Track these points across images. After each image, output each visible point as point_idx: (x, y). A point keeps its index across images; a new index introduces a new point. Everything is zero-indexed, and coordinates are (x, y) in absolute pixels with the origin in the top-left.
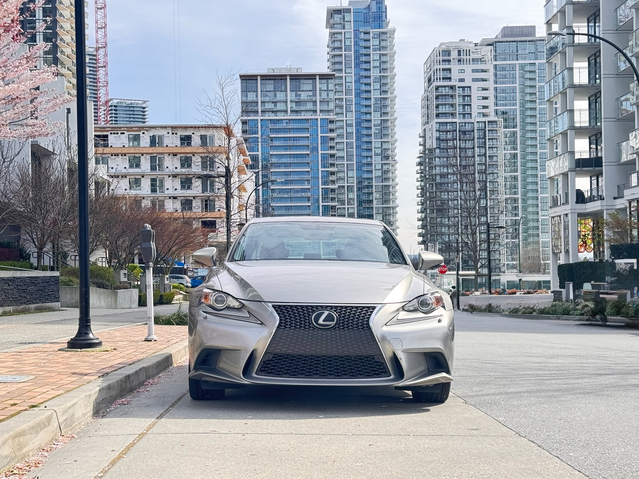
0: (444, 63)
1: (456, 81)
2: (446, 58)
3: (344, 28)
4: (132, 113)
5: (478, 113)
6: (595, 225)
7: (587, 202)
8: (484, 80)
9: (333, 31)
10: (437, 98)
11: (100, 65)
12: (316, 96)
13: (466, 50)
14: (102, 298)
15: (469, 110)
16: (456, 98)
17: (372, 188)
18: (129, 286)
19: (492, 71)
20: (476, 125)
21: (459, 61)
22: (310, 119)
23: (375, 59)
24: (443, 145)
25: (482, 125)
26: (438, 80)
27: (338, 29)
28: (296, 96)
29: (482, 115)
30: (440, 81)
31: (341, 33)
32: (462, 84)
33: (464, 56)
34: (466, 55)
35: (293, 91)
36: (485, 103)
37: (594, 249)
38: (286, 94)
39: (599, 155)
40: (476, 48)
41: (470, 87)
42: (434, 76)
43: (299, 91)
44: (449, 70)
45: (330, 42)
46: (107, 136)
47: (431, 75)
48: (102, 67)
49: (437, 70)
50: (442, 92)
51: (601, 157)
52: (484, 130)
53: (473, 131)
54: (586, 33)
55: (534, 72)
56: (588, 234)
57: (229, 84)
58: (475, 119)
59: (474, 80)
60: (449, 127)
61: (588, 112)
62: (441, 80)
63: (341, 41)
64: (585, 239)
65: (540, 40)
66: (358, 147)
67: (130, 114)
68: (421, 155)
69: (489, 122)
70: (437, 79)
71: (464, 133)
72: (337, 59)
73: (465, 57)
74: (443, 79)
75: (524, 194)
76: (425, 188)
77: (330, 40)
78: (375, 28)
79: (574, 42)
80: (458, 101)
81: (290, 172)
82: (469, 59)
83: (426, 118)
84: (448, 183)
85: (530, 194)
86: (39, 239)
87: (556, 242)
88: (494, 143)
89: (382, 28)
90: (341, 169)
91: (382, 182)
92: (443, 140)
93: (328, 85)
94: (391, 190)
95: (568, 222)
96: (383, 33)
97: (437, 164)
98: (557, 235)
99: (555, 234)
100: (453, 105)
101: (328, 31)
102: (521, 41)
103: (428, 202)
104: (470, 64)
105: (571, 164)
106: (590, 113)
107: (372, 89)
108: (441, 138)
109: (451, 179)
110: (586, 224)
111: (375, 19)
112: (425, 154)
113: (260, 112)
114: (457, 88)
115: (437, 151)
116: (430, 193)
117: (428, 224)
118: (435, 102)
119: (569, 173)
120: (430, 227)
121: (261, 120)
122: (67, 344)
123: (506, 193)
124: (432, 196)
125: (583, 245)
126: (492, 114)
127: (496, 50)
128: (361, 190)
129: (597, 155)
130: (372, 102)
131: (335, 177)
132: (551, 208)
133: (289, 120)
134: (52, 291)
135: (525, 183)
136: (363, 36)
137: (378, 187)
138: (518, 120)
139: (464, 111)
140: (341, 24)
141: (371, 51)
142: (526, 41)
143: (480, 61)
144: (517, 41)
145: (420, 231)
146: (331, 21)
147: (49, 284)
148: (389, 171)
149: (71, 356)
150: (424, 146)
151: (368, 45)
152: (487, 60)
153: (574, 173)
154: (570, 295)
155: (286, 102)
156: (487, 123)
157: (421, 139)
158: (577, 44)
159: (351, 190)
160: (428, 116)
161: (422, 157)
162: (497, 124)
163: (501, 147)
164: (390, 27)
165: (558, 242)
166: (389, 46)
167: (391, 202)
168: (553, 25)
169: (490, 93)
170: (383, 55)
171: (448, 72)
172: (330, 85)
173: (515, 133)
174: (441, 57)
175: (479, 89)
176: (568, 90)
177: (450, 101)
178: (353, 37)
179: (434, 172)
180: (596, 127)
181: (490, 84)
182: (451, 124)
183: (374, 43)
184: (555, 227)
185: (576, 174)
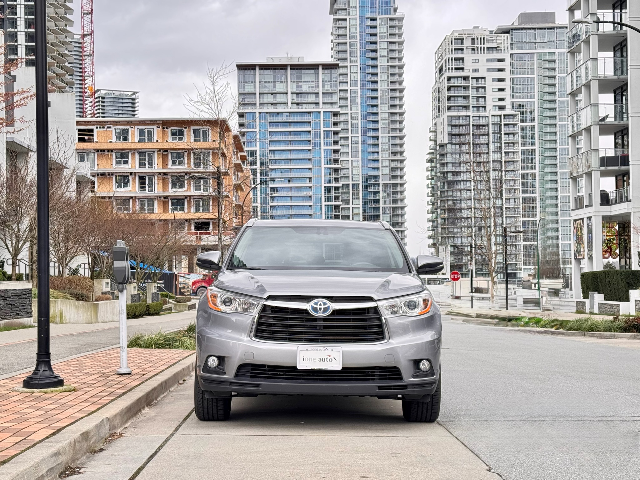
0: (456, 52)
1: (469, 71)
2: (459, 46)
3: (349, 14)
4: (121, 105)
5: (493, 106)
6: (621, 229)
7: (612, 204)
8: (500, 70)
9: (337, 17)
10: (449, 89)
11: (85, 53)
12: (318, 86)
13: (481, 39)
14: (80, 312)
15: (483, 103)
16: (469, 90)
17: (379, 186)
18: (111, 297)
19: (508, 60)
20: (491, 120)
21: (473, 49)
22: (312, 112)
23: (382, 47)
24: (456, 140)
25: (497, 119)
26: (450, 71)
27: (343, 15)
28: (297, 87)
29: (497, 108)
30: (452, 72)
31: (345, 20)
32: (476, 75)
33: (478, 44)
34: (481, 44)
35: (294, 82)
36: (501, 95)
37: (619, 255)
38: (287, 84)
39: (626, 153)
40: (491, 35)
41: (484, 78)
42: (446, 66)
43: (301, 82)
44: (462, 59)
45: (334, 29)
46: (92, 131)
47: (442, 66)
48: (88, 56)
49: (449, 60)
50: (454, 83)
51: (628, 156)
52: (499, 124)
53: (487, 125)
54: (612, 20)
55: (554, 61)
56: (613, 239)
57: (221, 77)
58: (489, 113)
59: (489, 70)
60: (461, 121)
61: (613, 107)
62: (454, 70)
63: (346, 28)
64: (610, 244)
65: (560, 27)
66: (363, 142)
67: (119, 106)
68: (432, 151)
69: (505, 115)
70: (449, 69)
71: (478, 127)
72: (342, 48)
73: (479, 46)
74: (456, 69)
75: (543, 194)
76: (435, 186)
77: (334, 27)
78: (382, 14)
79: (598, 30)
80: (471, 92)
81: (291, 169)
82: (484, 48)
83: (437, 111)
84: (460, 182)
85: (549, 193)
86: (14, 245)
87: (579, 247)
88: (511, 139)
89: (390, 14)
90: (345, 165)
91: (390, 180)
92: (455, 135)
93: (331, 76)
94: (399, 189)
95: (592, 225)
96: (391, 19)
97: (449, 161)
98: (579, 240)
99: (577, 239)
100: (466, 97)
101: (332, 17)
102: (540, 29)
103: (439, 202)
104: (484, 53)
105: (595, 162)
106: (615, 107)
107: (379, 79)
108: (454, 133)
109: (464, 176)
110: (611, 228)
111: (382, 4)
112: (435, 150)
113: (258, 104)
114: (470, 79)
115: (449, 146)
116: (441, 192)
117: (439, 226)
118: (446, 94)
119: (593, 172)
120: (442, 228)
121: (260, 113)
122: (22, 383)
123: (524, 192)
124: (443, 196)
125: (608, 250)
126: (509, 107)
127: (512, 38)
128: (367, 189)
129: (623, 152)
130: (379, 94)
131: (338, 175)
132: (573, 210)
133: (290, 113)
134: (23, 306)
135: (544, 182)
136: (369, 23)
137: (386, 185)
138: (536, 114)
139: (478, 104)
140: (346, 9)
141: (378, 39)
142: (545, 29)
143: (495, 50)
144: (535, 29)
145: (431, 233)
146: (336, 7)
147: (20, 297)
148: (397, 168)
149: (26, 400)
150: (435, 141)
151: (375, 32)
152: (503, 49)
153: (599, 172)
154: (595, 306)
155: (287, 93)
156: (503, 117)
157: (432, 134)
158: (602, 33)
159: (357, 189)
160: (439, 109)
161: (432, 153)
162: (514, 118)
163: (518, 142)
164: (398, 14)
165: (580, 247)
166: (397, 34)
167: (399, 202)
168: (575, 11)
169: (506, 85)
170: (391, 43)
171: (461, 61)
172: (334, 76)
173: (532, 128)
174: (453, 46)
175: (494, 80)
176: (591, 82)
177: (463, 93)
178: (358, 24)
179: (446, 170)
180: (622, 122)
181: (506, 75)
182: (464, 118)
183: (381, 30)
184: (577, 232)
185: (600, 173)
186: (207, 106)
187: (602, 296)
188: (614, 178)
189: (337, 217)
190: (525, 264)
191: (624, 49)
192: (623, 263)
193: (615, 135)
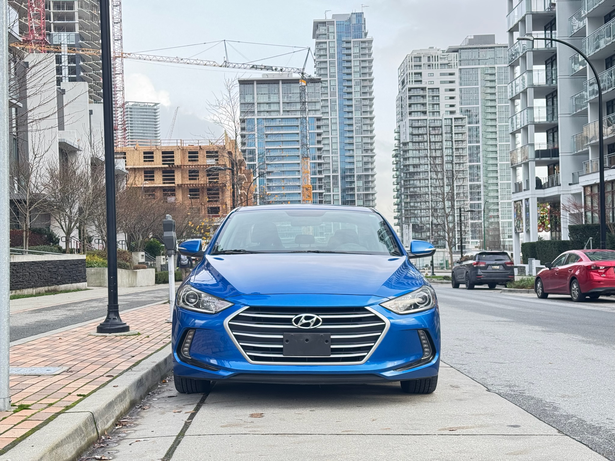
0: (415, 68)
1: (426, 83)
2: (418, 63)
3: (328, 38)
4: (145, 114)
5: (446, 111)
6: (552, 208)
7: (545, 188)
8: (451, 82)
9: (319, 40)
10: (410, 98)
13: (435, 57)
14: (123, 278)
15: (438, 109)
16: (426, 98)
17: (354, 177)
18: (147, 267)
19: (457, 74)
20: (444, 122)
21: (429, 66)
22: (300, 118)
23: (356, 65)
24: (416, 139)
25: (449, 122)
26: (411, 83)
27: (323, 39)
28: (288, 97)
29: (449, 112)
30: (412, 84)
31: (326, 43)
32: (432, 86)
33: (433, 61)
34: (435, 61)
35: (285, 94)
36: (452, 102)
37: (551, 229)
38: (279, 96)
39: (556, 146)
40: (444, 54)
41: (438, 89)
42: (407, 79)
43: (290, 93)
44: (420, 74)
45: (317, 50)
47: (404, 79)
48: (119, 74)
49: (409, 74)
50: (414, 93)
51: (558, 149)
52: (451, 125)
53: (441, 127)
55: (494, 74)
56: (546, 216)
58: (443, 117)
59: (442, 82)
60: (420, 124)
62: (414, 83)
63: (326, 49)
64: (543, 220)
65: (499, 47)
66: (341, 141)
67: (143, 115)
68: (396, 148)
69: (455, 119)
70: (410, 82)
71: (434, 128)
72: (323, 65)
73: (434, 63)
74: (415, 81)
75: (486, 182)
76: (399, 177)
77: (317, 49)
78: (355, 38)
79: (533, 47)
80: (427, 100)
81: (283, 164)
82: (438, 64)
83: (401, 116)
84: (420, 172)
85: (491, 181)
86: (67, 225)
87: (518, 223)
88: (460, 137)
89: (361, 38)
90: (326, 161)
91: (363, 172)
92: (415, 135)
93: (315, 89)
94: (370, 179)
95: (529, 205)
96: (362, 42)
97: (410, 156)
98: (518, 217)
99: (517, 216)
100: (424, 104)
101: (315, 40)
102: (482, 48)
103: (403, 189)
104: (438, 68)
105: (531, 155)
106: (547, 110)
107: (353, 90)
108: (414, 133)
109: (422, 168)
110: (544, 207)
111: (355, 30)
112: (399, 147)
113: (256, 112)
114: (427, 89)
115: (410, 144)
116: (404, 181)
117: (403, 208)
118: (408, 102)
119: (530, 163)
120: (405, 210)
121: (258, 119)
122: (96, 328)
123: (471, 181)
124: (406, 184)
125: (542, 226)
126: (458, 111)
127: (460, 56)
128: (345, 179)
129: (554, 145)
130: (353, 103)
131: (322, 168)
132: (513, 193)
133: (282, 119)
134: (79, 273)
135: (487, 171)
136: (345, 45)
137: (359, 177)
138: (480, 117)
139: (433, 110)
140: (326, 34)
141: (352, 58)
142: (486, 48)
143: (447, 65)
144: (479, 48)
145: (396, 214)
146: (317, 32)
147: (77, 266)
148: (368, 162)
149: (101, 341)
150: (399, 140)
151: (350, 52)
152: (453, 65)
153: (534, 162)
154: (533, 270)
155: (279, 103)
156: (453, 120)
157: (396, 134)
158: (536, 50)
159: (336, 179)
160: (402, 114)
161: (397, 150)
162: (462, 121)
163: (466, 140)
164: (368, 37)
165: (520, 223)
166: (367, 54)
167: (371, 189)
168: (514, 33)
169: (457, 94)
170: (363, 61)
171: (419, 75)
172: (317, 88)
173: (477, 128)
174: (413, 63)
175: (446, 90)
176: (528, 90)
177: (421, 101)
178: (336, 46)
179: (407, 163)
180: (553, 122)
181: (456, 86)
182: (422, 121)
183: (355, 51)
184: (517, 210)
185: (536, 163)
186: (224, 109)
187: (539, 261)
188: (547, 167)
189: (321, 202)
190: (472, 238)
191: (554, 62)
192: (554, 235)
193: (547, 132)
